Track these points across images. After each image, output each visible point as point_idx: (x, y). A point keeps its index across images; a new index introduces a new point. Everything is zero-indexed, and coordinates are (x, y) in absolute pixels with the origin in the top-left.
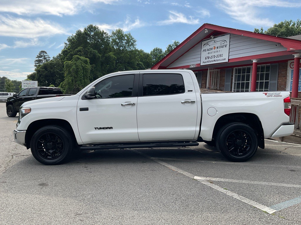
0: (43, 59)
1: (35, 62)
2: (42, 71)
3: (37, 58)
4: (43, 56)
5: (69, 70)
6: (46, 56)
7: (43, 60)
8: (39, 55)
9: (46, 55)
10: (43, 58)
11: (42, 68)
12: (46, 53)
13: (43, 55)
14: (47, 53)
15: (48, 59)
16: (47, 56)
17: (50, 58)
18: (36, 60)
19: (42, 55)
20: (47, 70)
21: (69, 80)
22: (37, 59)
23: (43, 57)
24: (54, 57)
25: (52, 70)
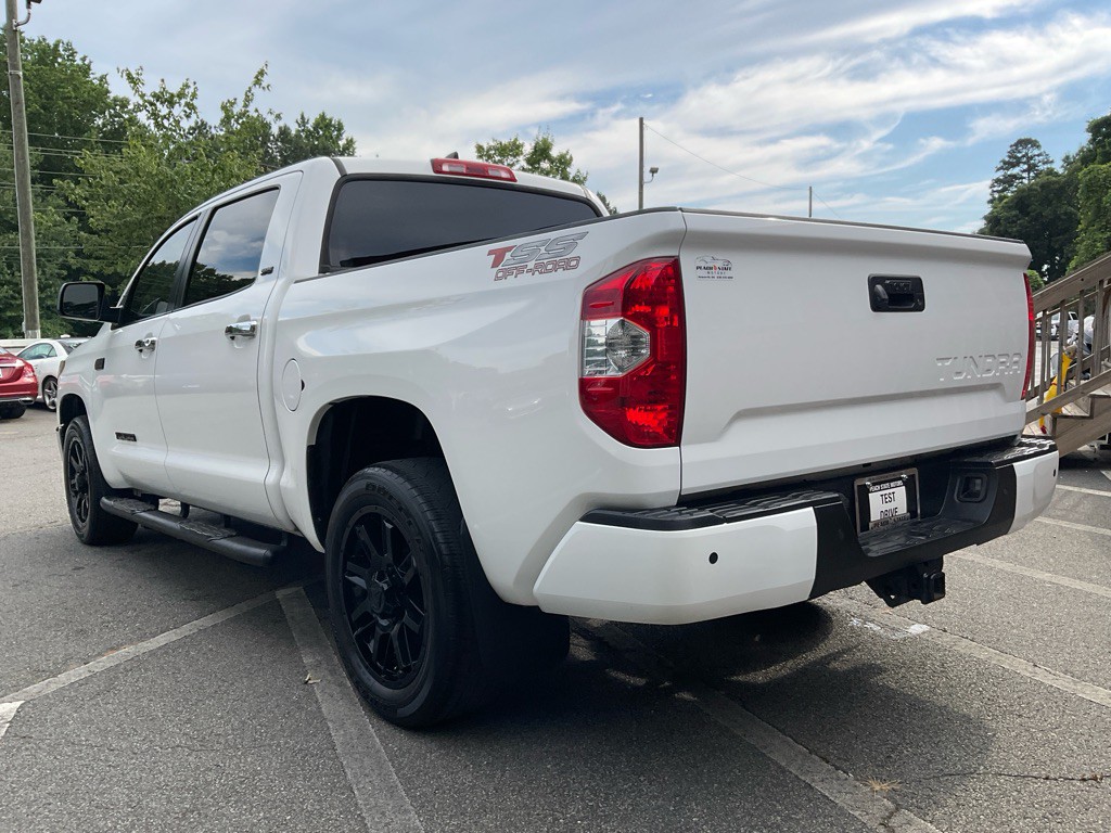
0: (1024, 171)
1: (993, 186)
2: (1007, 219)
3: (998, 170)
4: (1025, 159)
5: (1099, 201)
6: (1038, 155)
7: (1025, 175)
8: (1010, 157)
9: (1036, 152)
10: (1026, 167)
11: (1008, 207)
12: (1035, 144)
13: (1023, 156)
14: (1038, 147)
15: (1042, 167)
16: (1041, 158)
17: (1052, 162)
18: (998, 181)
19: (1019, 155)
20: (1028, 214)
21: (1095, 246)
22: (1000, 175)
23: (1024, 163)
24: (1067, 157)
25: (1047, 212)
